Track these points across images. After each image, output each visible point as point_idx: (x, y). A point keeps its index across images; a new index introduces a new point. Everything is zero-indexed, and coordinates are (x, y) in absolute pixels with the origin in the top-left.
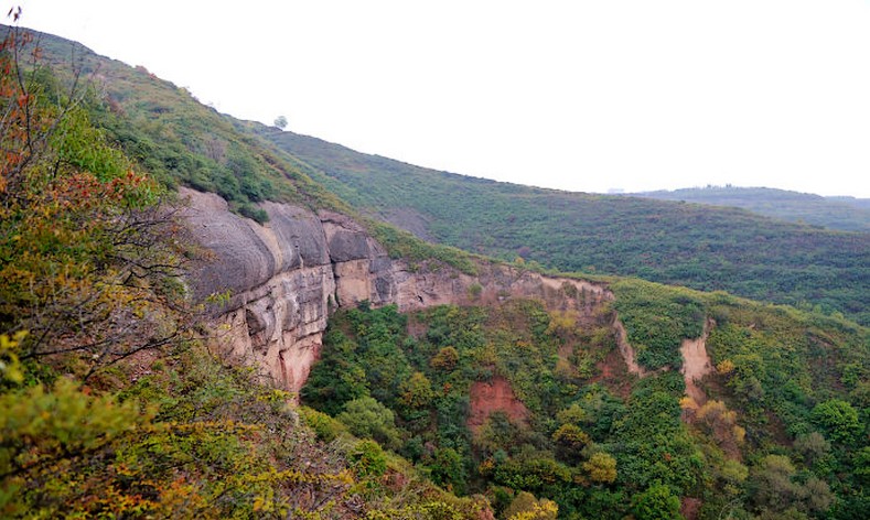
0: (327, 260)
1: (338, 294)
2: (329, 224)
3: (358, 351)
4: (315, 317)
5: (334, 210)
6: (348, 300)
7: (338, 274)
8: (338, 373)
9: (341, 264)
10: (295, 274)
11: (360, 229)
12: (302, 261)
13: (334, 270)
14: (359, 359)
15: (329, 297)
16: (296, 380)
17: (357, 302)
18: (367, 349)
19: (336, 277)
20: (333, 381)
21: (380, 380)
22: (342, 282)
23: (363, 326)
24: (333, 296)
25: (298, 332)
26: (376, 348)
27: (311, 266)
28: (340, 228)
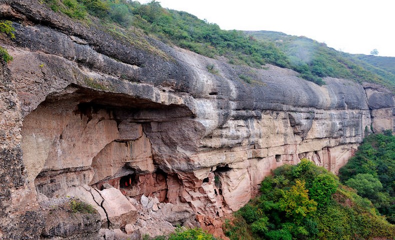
0: (367, 108)
1: (373, 126)
2: (370, 90)
3: (377, 155)
4: (354, 135)
5: (372, 82)
6: (378, 129)
7: (373, 116)
8: (362, 164)
9: (375, 110)
10: (342, 111)
11: (389, 92)
12: (346, 106)
13: (371, 114)
14: (377, 159)
15: (366, 127)
16: (337, 164)
17: (383, 131)
18: (383, 155)
19: (372, 117)
20: (358, 167)
21: (386, 171)
22: (375, 119)
23: (384, 143)
24: (369, 127)
25: (341, 140)
26: (389, 154)
27: (353, 109)
28: (376, 91)
